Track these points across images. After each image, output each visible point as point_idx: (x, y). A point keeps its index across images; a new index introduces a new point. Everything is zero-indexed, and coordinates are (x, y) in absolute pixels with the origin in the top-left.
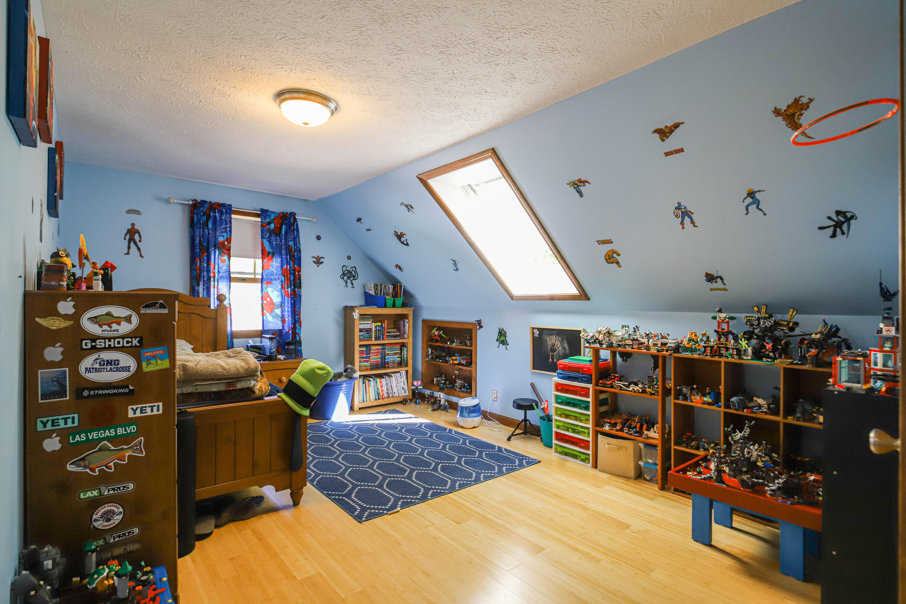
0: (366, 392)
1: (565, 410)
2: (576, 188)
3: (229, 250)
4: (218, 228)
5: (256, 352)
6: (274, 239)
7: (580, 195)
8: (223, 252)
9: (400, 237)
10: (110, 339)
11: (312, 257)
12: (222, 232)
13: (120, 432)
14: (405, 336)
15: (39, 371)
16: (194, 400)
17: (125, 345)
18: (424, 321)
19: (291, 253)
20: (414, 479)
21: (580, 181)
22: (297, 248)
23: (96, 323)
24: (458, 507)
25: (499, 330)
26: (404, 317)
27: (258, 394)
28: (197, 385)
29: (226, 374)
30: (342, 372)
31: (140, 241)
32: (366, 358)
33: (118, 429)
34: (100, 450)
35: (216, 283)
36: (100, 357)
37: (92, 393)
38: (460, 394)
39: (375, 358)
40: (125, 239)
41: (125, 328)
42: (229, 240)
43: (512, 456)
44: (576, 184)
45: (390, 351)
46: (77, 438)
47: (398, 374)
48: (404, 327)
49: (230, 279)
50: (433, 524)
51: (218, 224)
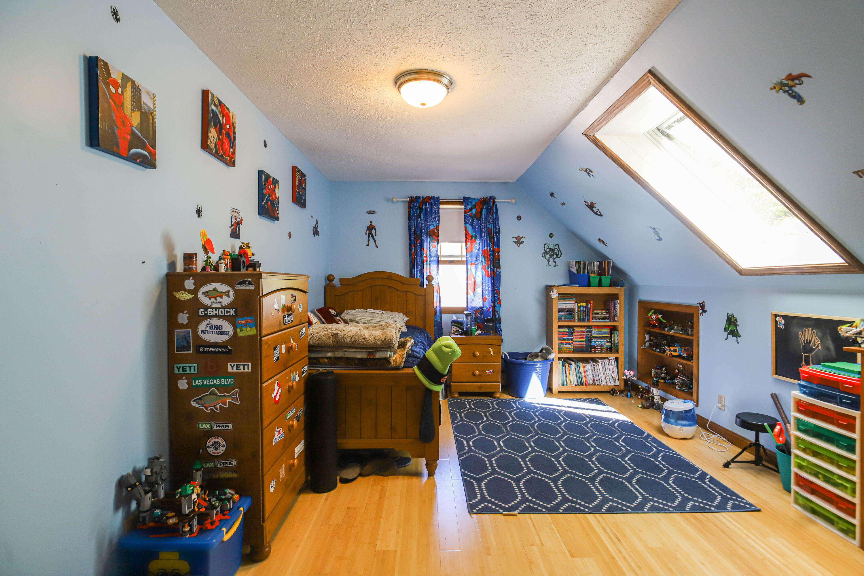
0: (566, 376)
1: (812, 444)
2: (787, 92)
3: (438, 236)
4: (429, 218)
5: (457, 327)
6: (476, 223)
7: (798, 101)
8: (434, 239)
9: (591, 206)
10: (216, 309)
11: (513, 238)
12: (432, 222)
13: (223, 382)
14: (616, 319)
15: (175, 330)
16: (343, 364)
17: (226, 314)
18: (640, 302)
19: (490, 235)
20: (559, 483)
21: (790, 77)
22: (496, 230)
23: (207, 296)
24: (588, 535)
25: (728, 316)
26: (614, 297)
27: (393, 365)
28: (345, 351)
29: (365, 343)
30: (538, 353)
31: (376, 235)
32: (568, 339)
33: (222, 380)
34: (210, 394)
35: (428, 266)
36: (210, 323)
37: (205, 349)
38: (679, 393)
39: (579, 341)
40: (366, 234)
41: (225, 301)
42: (438, 228)
43: (713, 490)
44: (787, 85)
45: (597, 334)
46: (197, 383)
47: (606, 361)
48: (615, 309)
49: (438, 262)
50: (542, 544)
51: (429, 214)
